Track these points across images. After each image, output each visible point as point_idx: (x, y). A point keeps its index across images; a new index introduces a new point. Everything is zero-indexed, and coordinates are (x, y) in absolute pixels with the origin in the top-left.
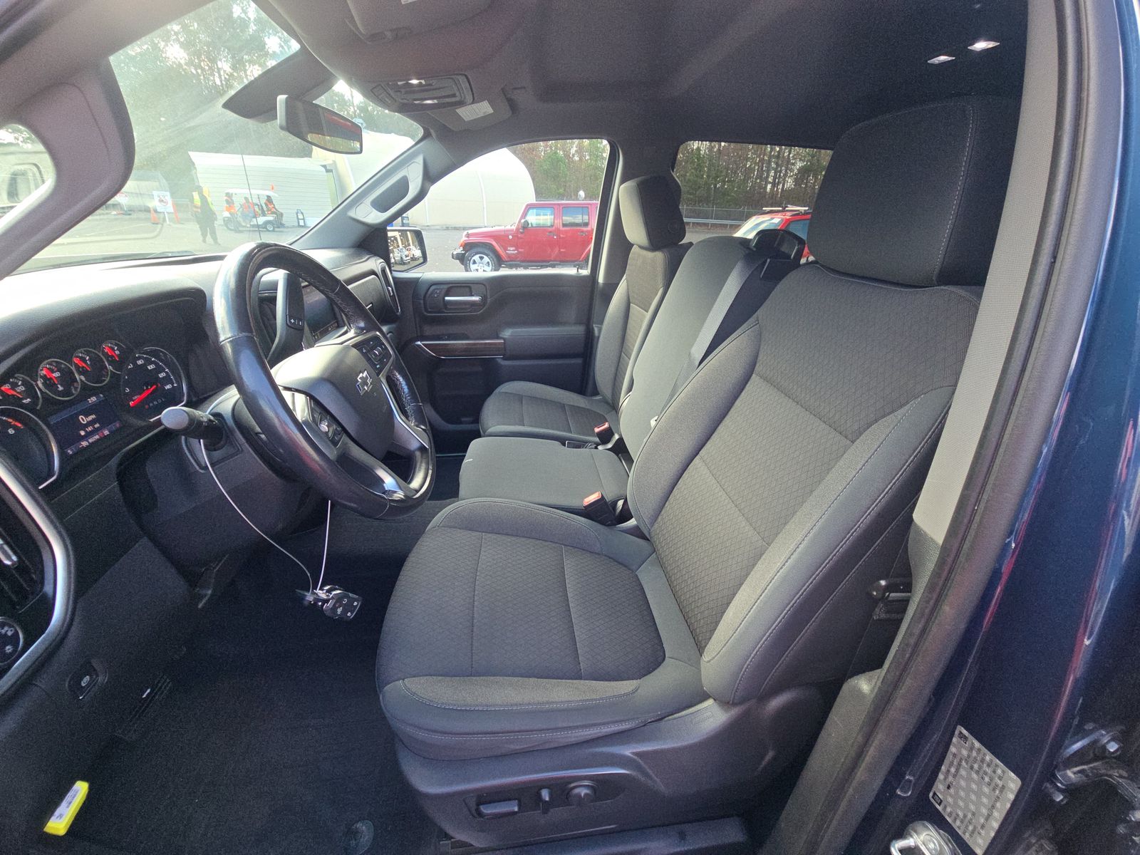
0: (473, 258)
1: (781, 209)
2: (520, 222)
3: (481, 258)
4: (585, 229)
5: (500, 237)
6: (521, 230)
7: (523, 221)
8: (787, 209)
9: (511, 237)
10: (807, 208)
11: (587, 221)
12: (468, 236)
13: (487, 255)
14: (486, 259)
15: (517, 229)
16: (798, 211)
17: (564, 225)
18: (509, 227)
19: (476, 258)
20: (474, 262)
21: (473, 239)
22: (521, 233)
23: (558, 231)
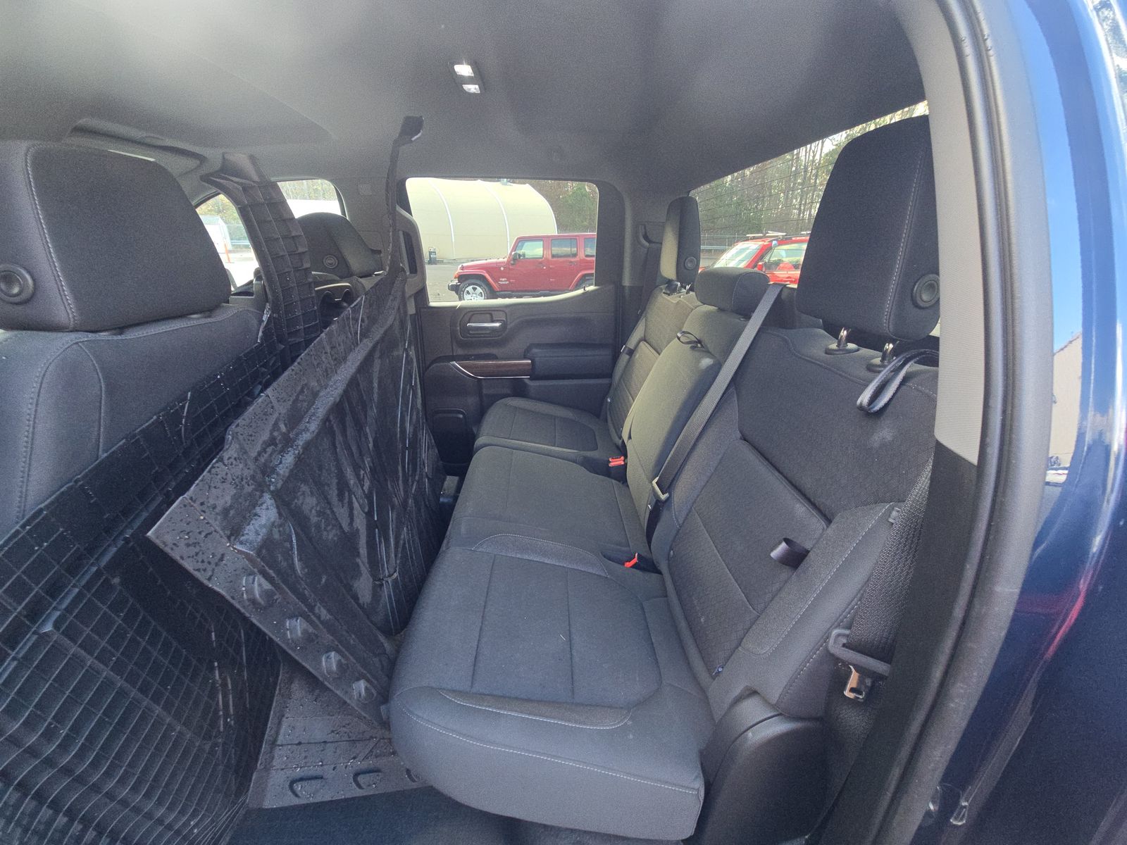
0: (467, 289)
1: (761, 235)
2: (511, 254)
3: (475, 289)
4: (573, 260)
5: (493, 269)
6: (512, 262)
7: (513, 253)
8: (767, 235)
9: (502, 269)
10: (785, 234)
11: (575, 252)
12: (463, 268)
13: (480, 286)
14: (479, 290)
15: (508, 262)
16: (777, 236)
17: (553, 256)
18: (501, 260)
19: (470, 289)
20: (468, 293)
21: (467, 272)
22: (512, 264)
23: (547, 260)
